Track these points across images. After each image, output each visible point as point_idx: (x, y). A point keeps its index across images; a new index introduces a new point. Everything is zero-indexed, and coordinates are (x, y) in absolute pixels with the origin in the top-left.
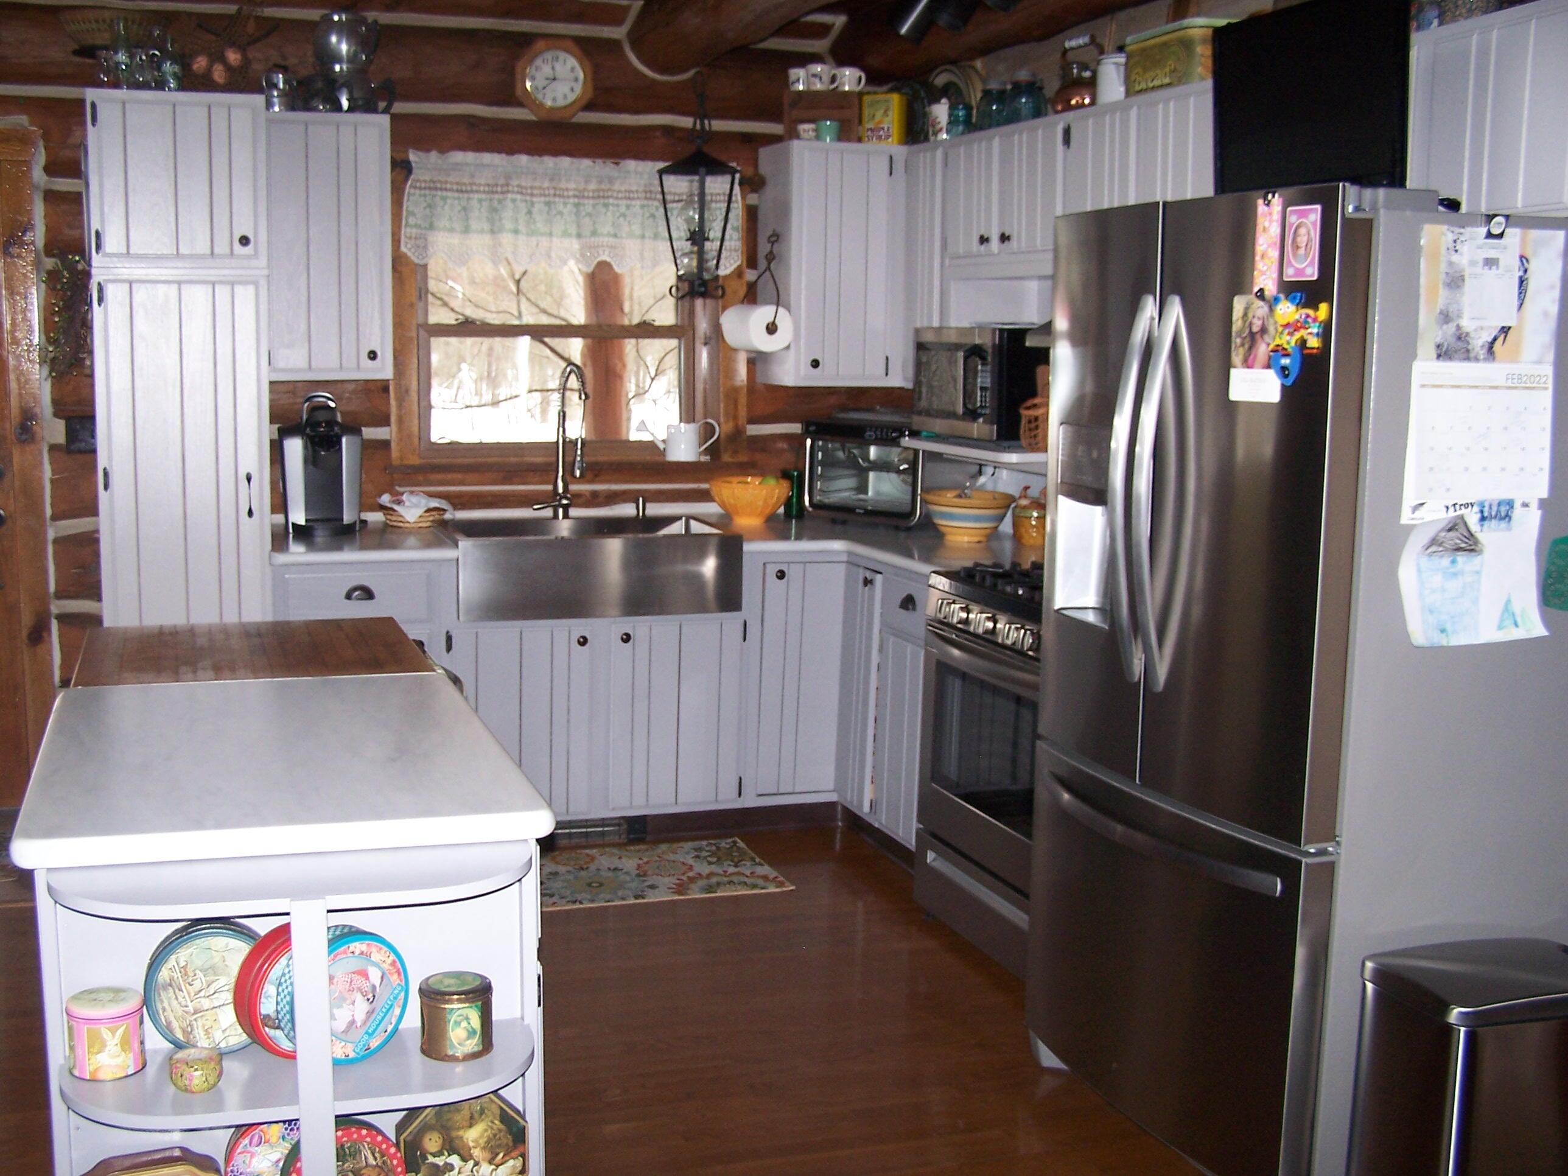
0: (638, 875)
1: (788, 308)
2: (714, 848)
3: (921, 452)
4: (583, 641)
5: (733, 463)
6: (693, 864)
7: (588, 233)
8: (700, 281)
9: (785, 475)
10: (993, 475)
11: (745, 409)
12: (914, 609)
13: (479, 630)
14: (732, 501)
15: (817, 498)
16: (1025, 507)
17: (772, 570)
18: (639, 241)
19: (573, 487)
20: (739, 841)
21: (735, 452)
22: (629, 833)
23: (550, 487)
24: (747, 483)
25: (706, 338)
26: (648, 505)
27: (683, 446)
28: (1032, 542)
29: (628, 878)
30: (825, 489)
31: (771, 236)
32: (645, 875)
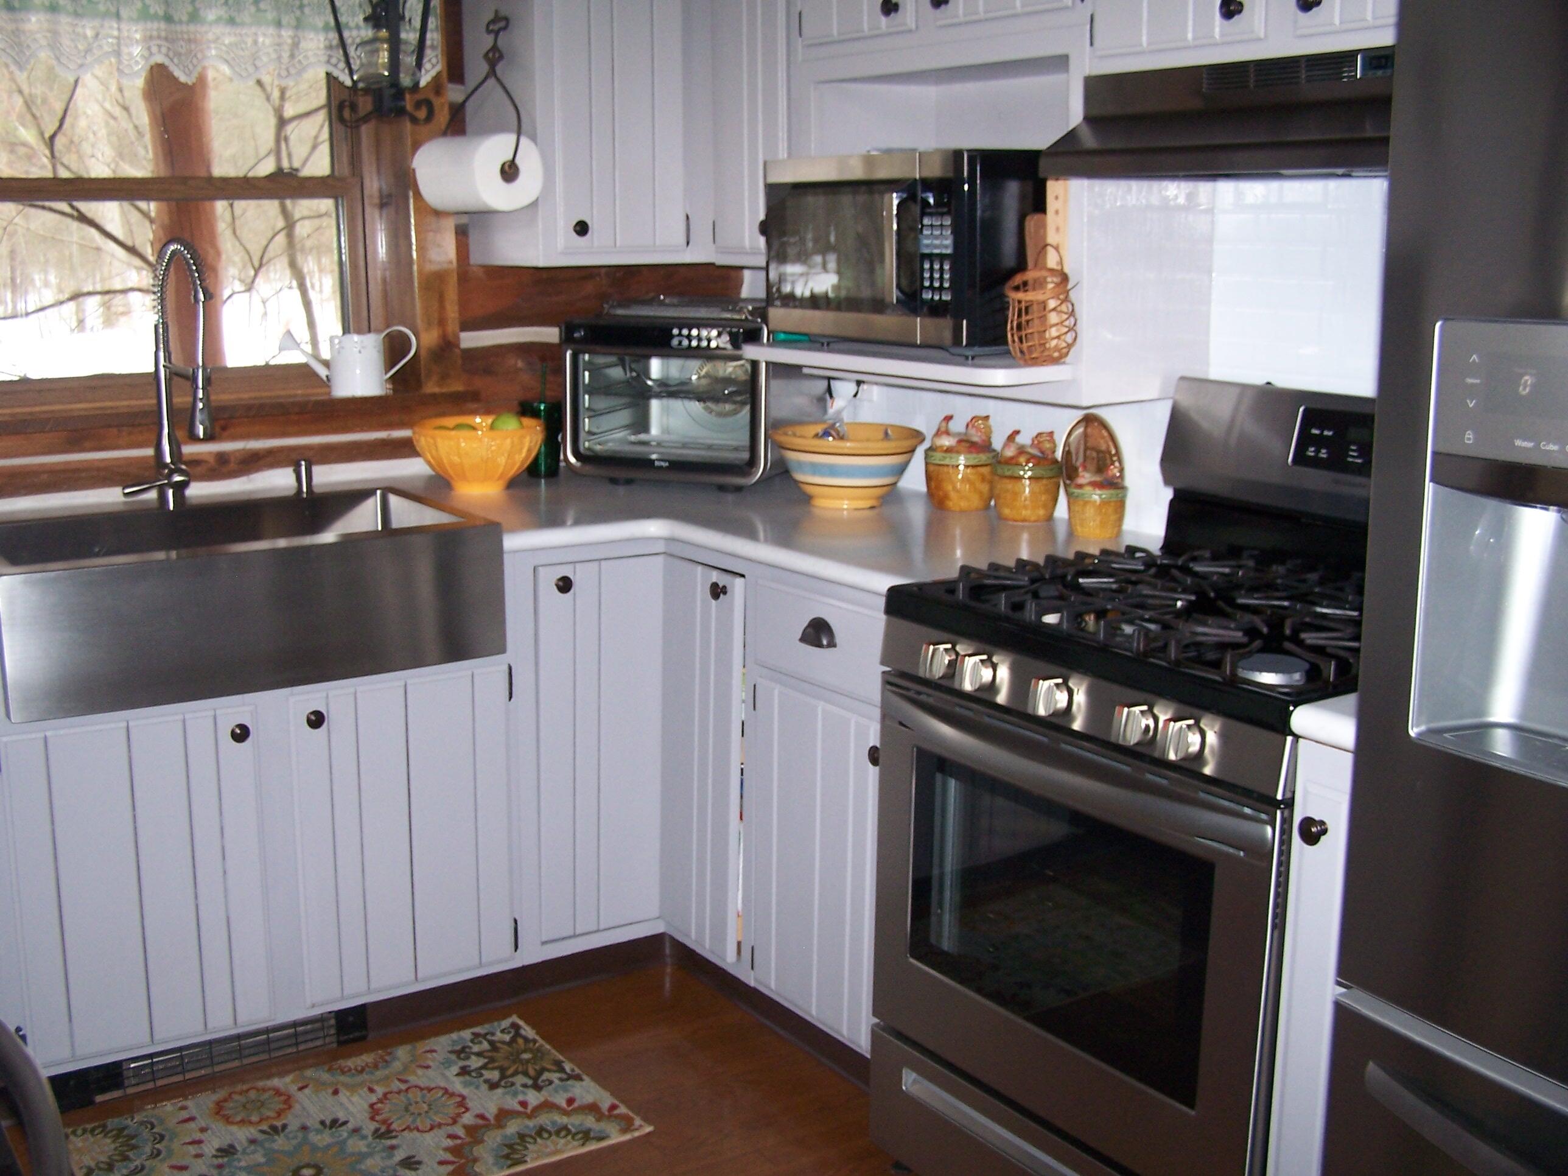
0: (378, 1135)
1: (533, 138)
2: (486, 1045)
3: (763, 365)
4: (241, 734)
5: (442, 394)
6: (465, 1092)
7: (185, 18)
8: (393, 91)
9: (526, 410)
10: (855, 396)
11: (456, 308)
12: (832, 644)
13: (49, 734)
14: (456, 459)
15: (585, 444)
16: (949, 450)
17: (549, 578)
18: (271, 30)
19: (188, 449)
20: (521, 1023)
21: (444, 378)
22: (338, 1034)
23: (150, 452)
24: (474, 428)
25: (381, 197)
26: (316, 469)
27: (358, 371)
28: (963, 504)
29: (361, 1146)
30: (595, 430)
31: (493, 22)
32: (388, 1133)
